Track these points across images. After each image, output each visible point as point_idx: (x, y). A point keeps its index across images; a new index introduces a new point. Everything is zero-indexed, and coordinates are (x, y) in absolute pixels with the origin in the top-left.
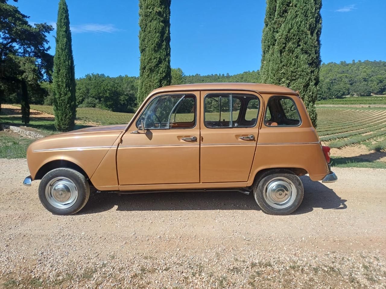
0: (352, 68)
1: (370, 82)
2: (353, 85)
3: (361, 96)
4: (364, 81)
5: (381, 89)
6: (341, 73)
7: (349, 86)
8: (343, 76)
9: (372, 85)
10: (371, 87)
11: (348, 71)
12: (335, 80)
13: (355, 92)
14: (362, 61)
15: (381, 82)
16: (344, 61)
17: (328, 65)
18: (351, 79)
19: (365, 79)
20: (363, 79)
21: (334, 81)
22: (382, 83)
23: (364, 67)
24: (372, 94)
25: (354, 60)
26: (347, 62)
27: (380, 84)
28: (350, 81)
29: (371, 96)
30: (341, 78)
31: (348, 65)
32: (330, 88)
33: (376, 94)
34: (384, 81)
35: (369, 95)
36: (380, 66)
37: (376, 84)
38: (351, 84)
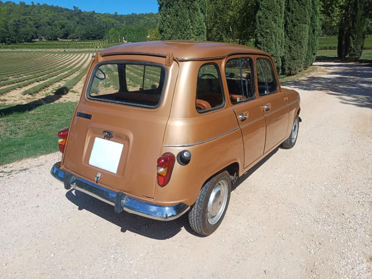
0: (33, 10)
1: (54, 27)
2: (39, 28)
3: (49, 40)
4: (48, 25)
5: (65, 33)
6: (24, 15)
7: (35, 29)
8: (27, 18)
9: (57, 29)
10: (56, 32)
11: (30, 13)
12: (19, 21)
13: (42, 36)
14: (41, 4)
15: (63, 27)
16: (23, 2)
17: (7, 4)
18: (36, 23)
19: (49, 23)
20: (47, 23)
21: (18, 23)
22: (64, 29)
23: (44, 10)
24: (58, 39)
25: (32, 2)
26: (27, 4)
27: (63, 30)
28: (35, 24)
29: (58, 40)
30: (25, 20)
31: (28, 6)
32: (17, 31)
33: (61, 38)
34: (65, 26)
35: (56, 40)
36: (58, 11)
37: (60, 29)
38: (37, 27)
